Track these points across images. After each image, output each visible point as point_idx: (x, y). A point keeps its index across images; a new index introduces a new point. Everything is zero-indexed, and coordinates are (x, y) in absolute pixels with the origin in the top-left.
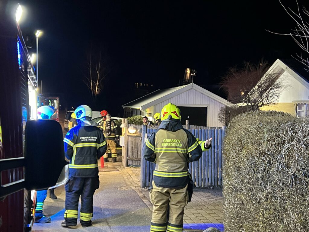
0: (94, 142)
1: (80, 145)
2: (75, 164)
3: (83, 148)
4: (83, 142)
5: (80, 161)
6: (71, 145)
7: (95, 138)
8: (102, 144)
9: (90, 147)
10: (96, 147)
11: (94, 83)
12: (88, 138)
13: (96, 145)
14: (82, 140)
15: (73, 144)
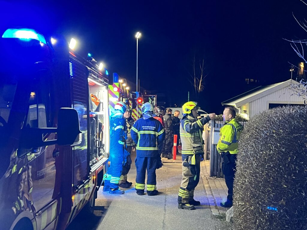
0: (153, 130)
1: (142, 132)
2: (139, 146)
3: (144, 134)
4: (144, 130)
5: (142, 144)
6: (136, 132)
7: (154, 127)
8: (160, 133)
9: (150, 134)
10: (155, 135)
11: (197, 80)
12: (148, 127)
13: (155, 133)
14: (143, 129)
15: (137, 130)
